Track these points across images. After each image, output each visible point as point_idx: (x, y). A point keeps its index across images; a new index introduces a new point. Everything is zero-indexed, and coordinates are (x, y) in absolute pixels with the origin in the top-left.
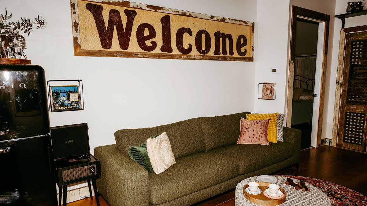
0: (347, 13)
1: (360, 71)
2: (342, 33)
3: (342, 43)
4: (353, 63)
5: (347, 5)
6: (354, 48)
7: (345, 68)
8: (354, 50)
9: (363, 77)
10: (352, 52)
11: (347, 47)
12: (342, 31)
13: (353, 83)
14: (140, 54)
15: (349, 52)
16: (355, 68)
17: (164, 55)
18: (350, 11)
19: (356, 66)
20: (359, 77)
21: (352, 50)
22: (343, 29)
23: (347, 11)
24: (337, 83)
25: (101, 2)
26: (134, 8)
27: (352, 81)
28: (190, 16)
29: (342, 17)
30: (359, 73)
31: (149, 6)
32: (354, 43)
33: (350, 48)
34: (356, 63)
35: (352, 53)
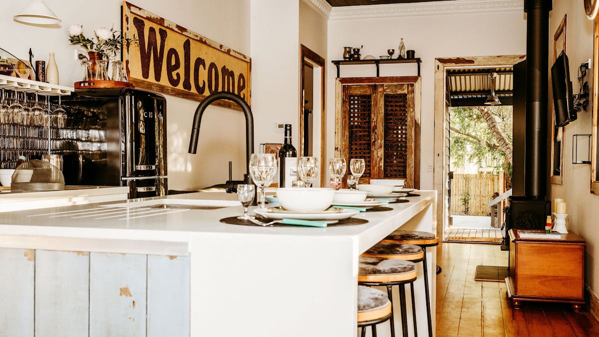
0: (343, 60)
1: (361, 134)
2: (337, 83)
3: (339, 97)
4: (352, 123)
5: (343, 50)
6: (352, 104)
7: (344, 128)
8: (352, 106)
9: (364, 140)
10: (351, 108)
11: (344, 102)
12: (338, 81)
13: (354, 149)
14: (170, 89)
15: (347, 109)
16: (355, 130)
17: (186, 93)
18: (347, 58)
19: (356, 127)
20: (360, 140)
21: (350, 106)
22: (338, 79)
23: (345, 58)
24: (336, 149)
25: (145, 17)
26: (167, 27)
27: (352, 147)
28: (205, 43)
29: (337, 63)
30: (360, 136)
31: (178, 26)
32: (352, 98)
33: (348, 104)
34: (356, 123)
35: (350, 111)
